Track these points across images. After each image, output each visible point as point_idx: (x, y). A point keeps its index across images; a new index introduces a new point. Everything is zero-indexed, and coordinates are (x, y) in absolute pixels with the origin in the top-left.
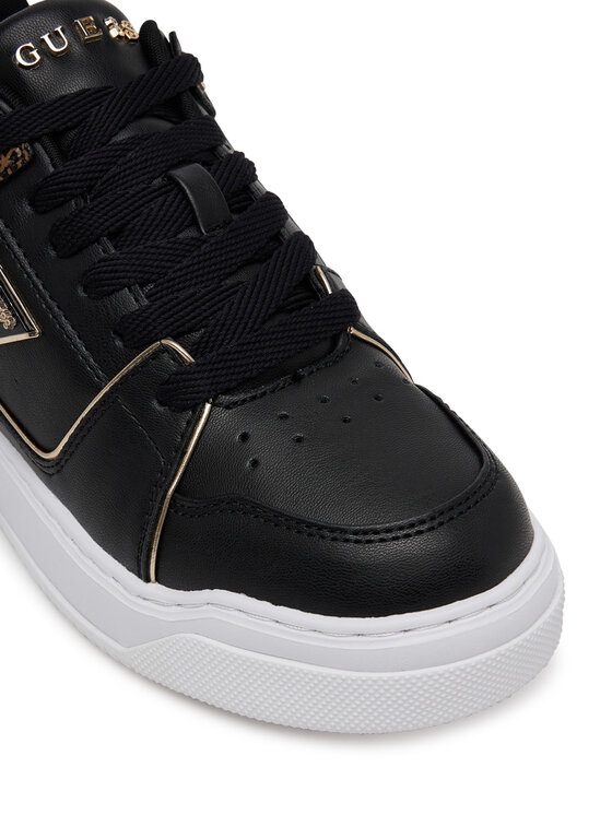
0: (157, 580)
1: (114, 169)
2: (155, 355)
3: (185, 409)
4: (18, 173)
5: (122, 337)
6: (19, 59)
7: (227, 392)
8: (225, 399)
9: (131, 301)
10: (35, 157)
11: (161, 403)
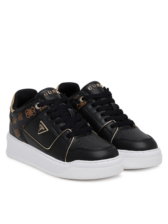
0: (66, 162)
1: (59, 109)
2: (66, 131)
3: (70, 138)
4: (45, 109)
5: (61, 130)
6: (45, 95)
7: (76, 136)
8: (76, 137)
9: (62, 125)
10: (47, 107)
11: (67, 137)
